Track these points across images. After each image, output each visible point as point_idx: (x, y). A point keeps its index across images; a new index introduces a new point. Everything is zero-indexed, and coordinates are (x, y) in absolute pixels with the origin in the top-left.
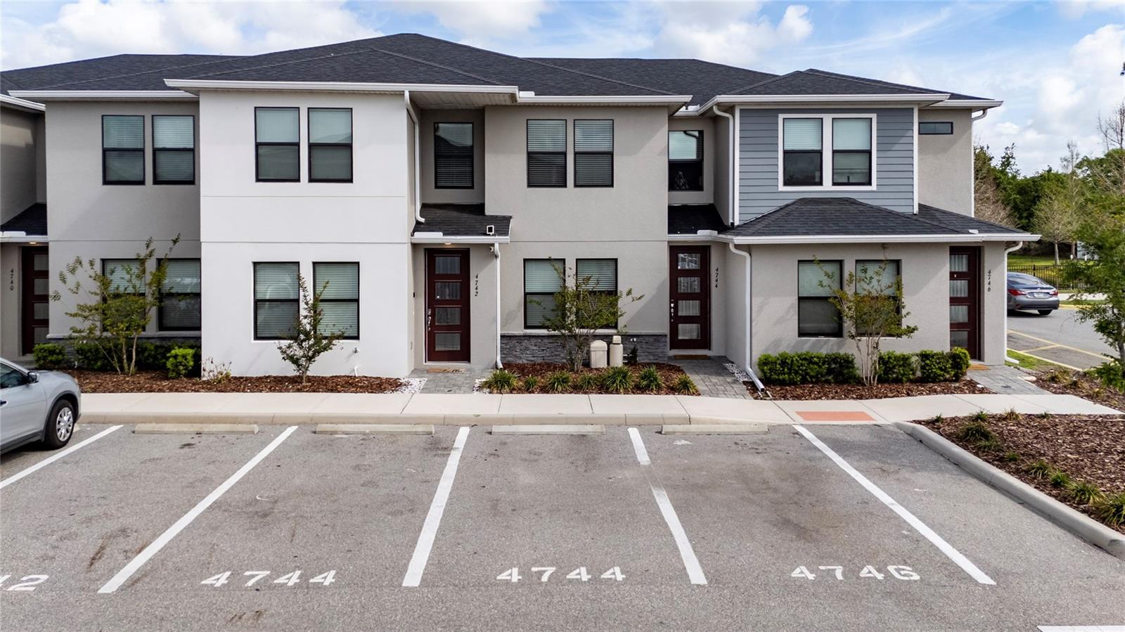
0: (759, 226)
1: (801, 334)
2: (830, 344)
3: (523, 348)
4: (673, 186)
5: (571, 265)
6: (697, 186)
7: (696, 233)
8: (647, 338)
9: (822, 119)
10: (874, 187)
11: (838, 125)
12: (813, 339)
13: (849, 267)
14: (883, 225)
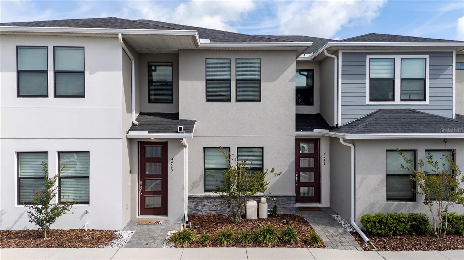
0: (360, 127)
1: (388, 199)
2: (408, 206)
3: (203, 204)
5: (234, 152)
6: (310, 103)
7: (313, 131)
8: (282, 198)
9: (394, 59)
10: (427, 102)
11: (405, 62)
12: (396, 203)
13: (421, 155)
14: (443, 126)
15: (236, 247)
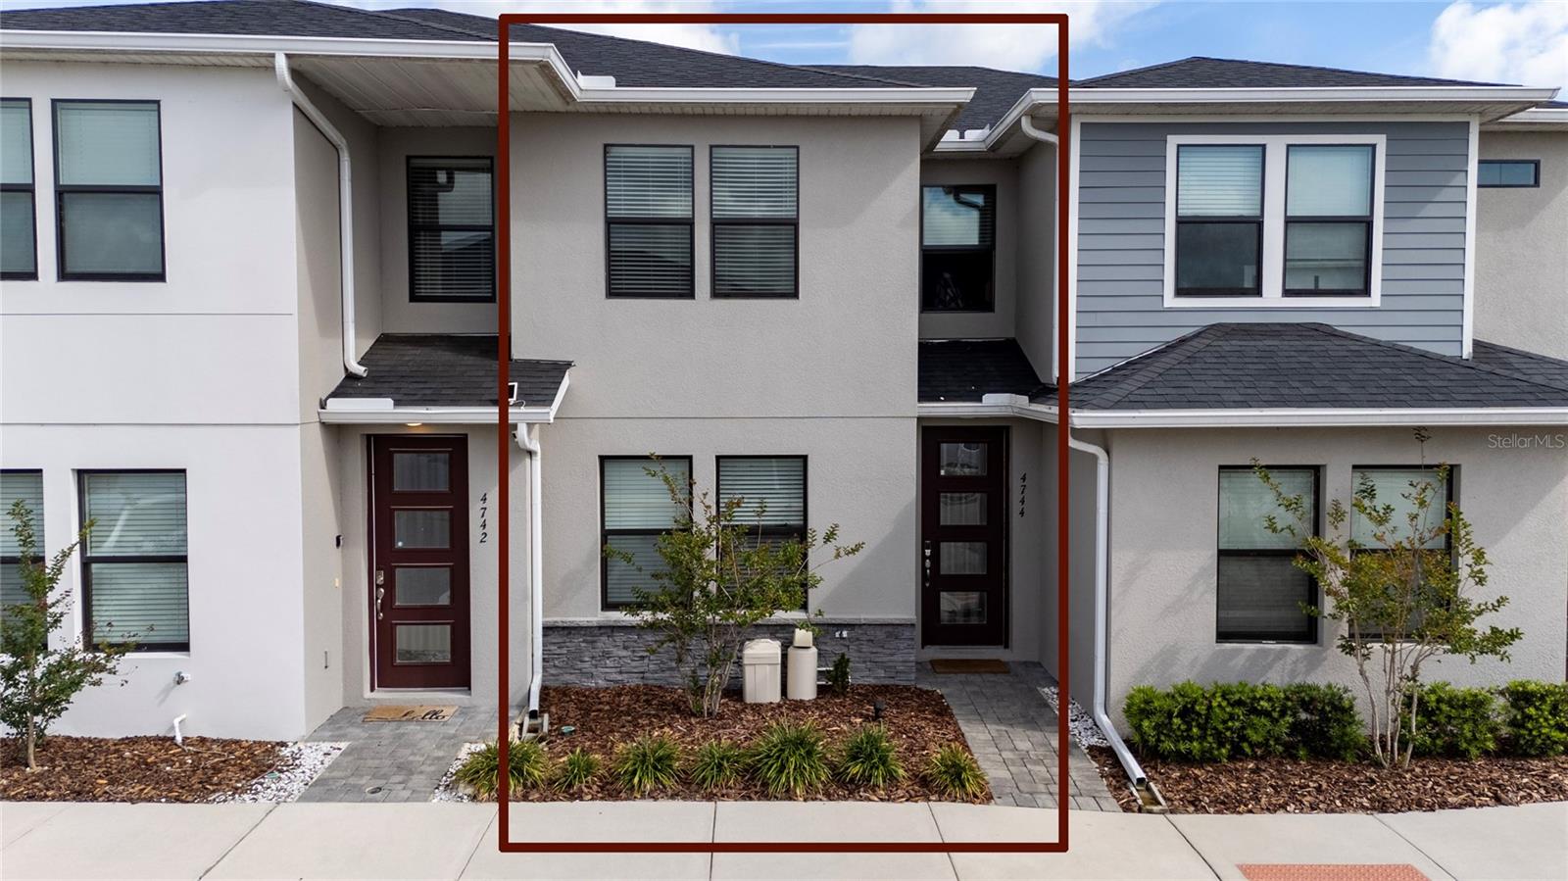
0: (1128, 386)
1: (1223, 636)
2: (1290, 659)
3: (597, 653)
4: (930, 300)
5: (705, 470)
6: (980, 301)
7: (981, 401)
8: (870, 631)
9: (1264, 147)
10: (1375, 300)
11: (1299, 160)
12: (1251, 647)
13: (1339, 485)
14: (1417, 383)
15: (684, 799)
